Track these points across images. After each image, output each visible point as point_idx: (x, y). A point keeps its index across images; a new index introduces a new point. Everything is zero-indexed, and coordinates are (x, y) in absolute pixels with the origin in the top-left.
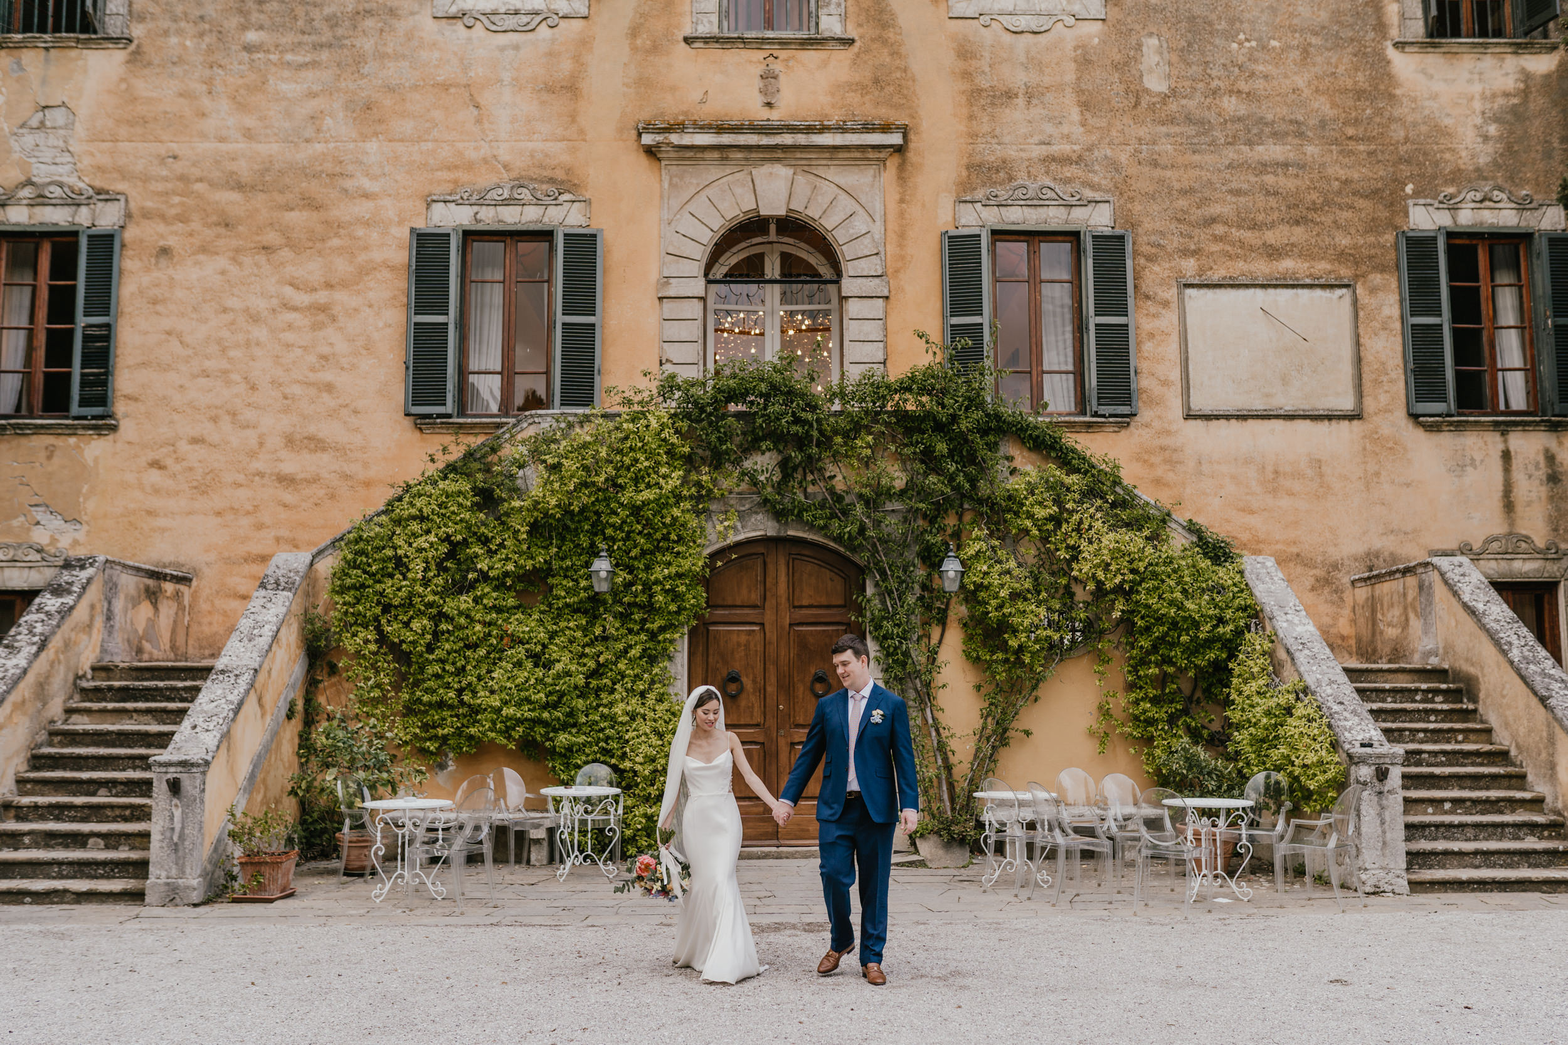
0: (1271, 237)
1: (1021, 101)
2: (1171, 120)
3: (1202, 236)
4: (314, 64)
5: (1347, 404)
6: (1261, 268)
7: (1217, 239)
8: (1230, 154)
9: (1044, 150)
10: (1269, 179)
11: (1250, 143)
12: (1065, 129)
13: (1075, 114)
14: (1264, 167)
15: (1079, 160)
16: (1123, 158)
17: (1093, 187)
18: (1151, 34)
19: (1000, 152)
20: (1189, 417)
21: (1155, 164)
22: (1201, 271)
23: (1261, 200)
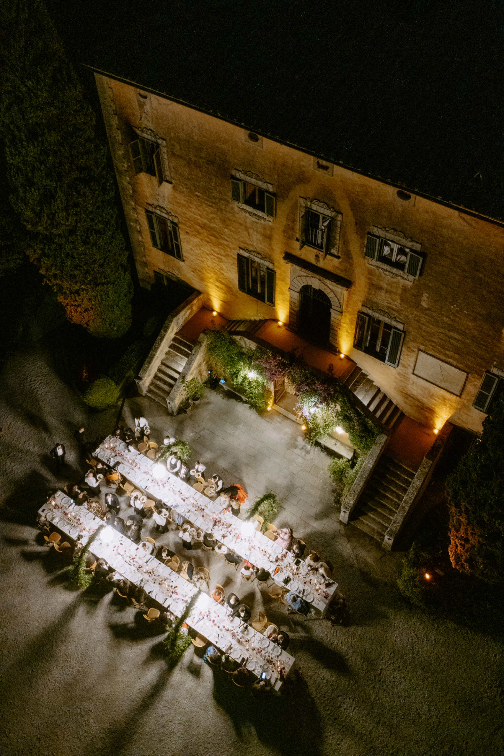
0: (447, 352)
1: (384, 291)
2: (427, 315)
3: (428, 343)
4: (212, 207)
5: (458, 393)
6: (443, 357)
7: (432, 345)
8: (442, 330)
9: (388, 305)
10: (452, 341)
11: (449, 331)
12: (395, 303)
13: (399, 301)
14: (451, 337)
15: (397, 312)
16: (410, 317)
17: (399, 319)
18: (427, 293)
19: (376, 300)
20: (413, 374)
21: (419, 322)
22: (425, 349)
23: (447, 344)
